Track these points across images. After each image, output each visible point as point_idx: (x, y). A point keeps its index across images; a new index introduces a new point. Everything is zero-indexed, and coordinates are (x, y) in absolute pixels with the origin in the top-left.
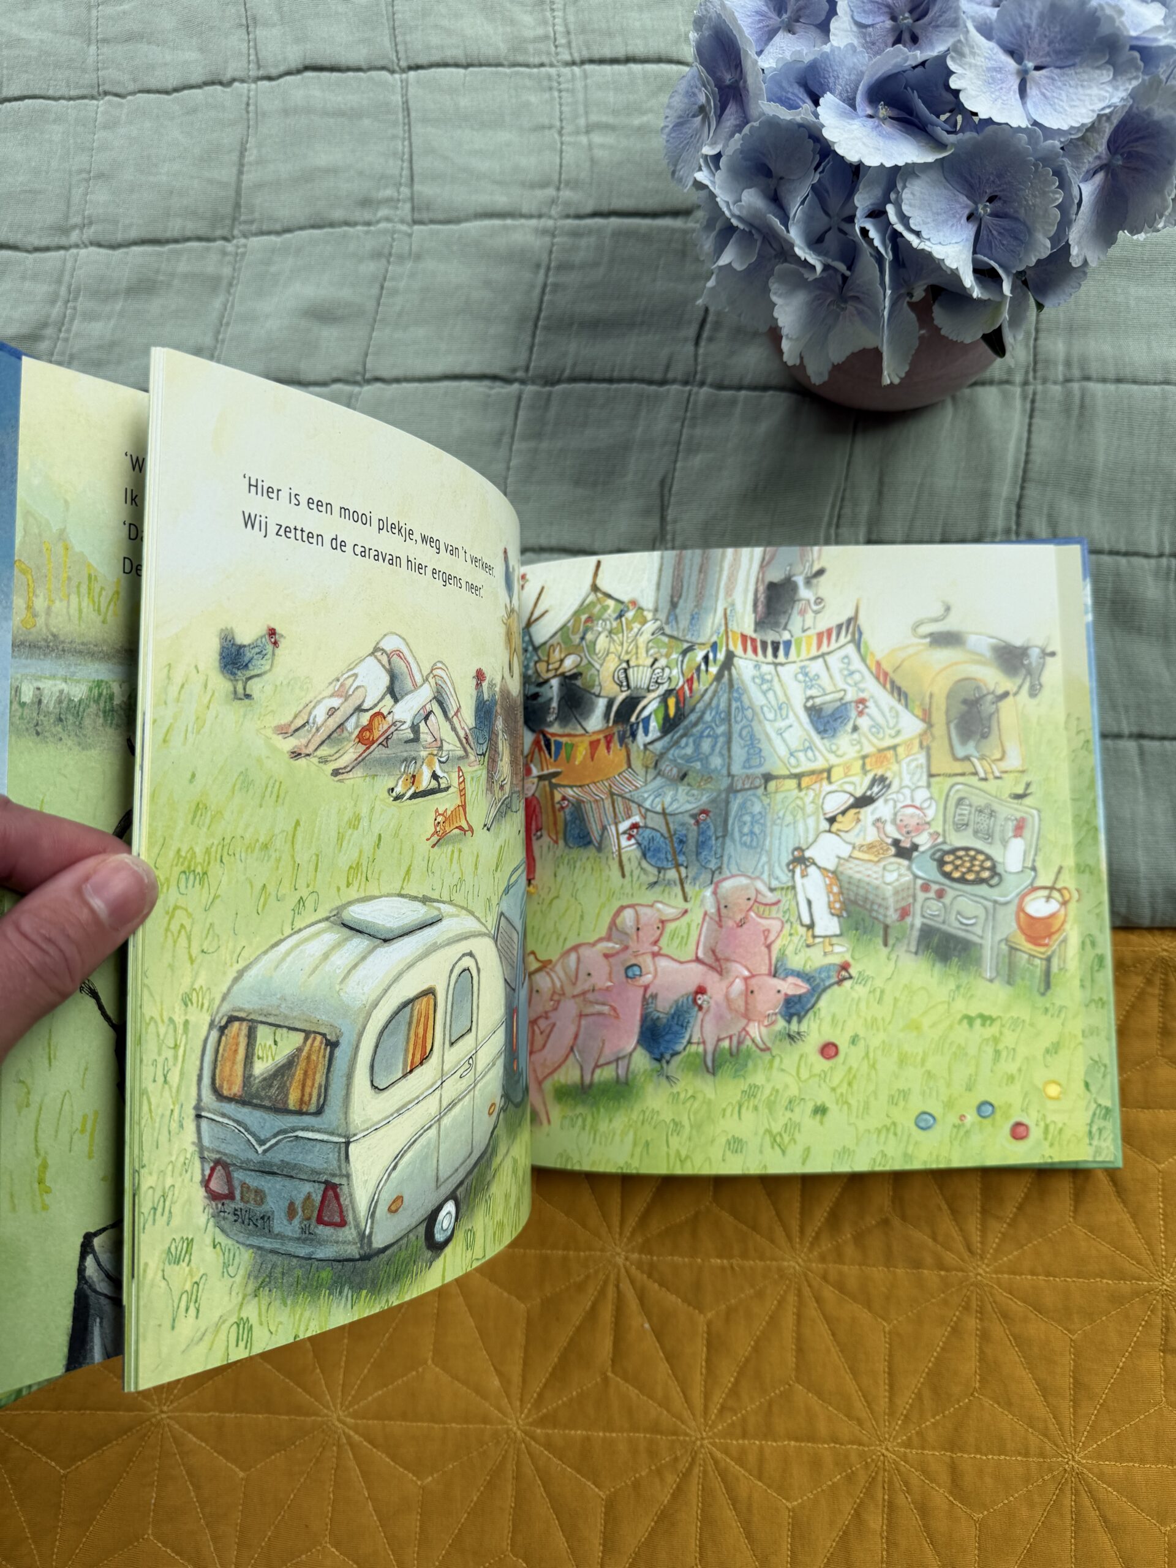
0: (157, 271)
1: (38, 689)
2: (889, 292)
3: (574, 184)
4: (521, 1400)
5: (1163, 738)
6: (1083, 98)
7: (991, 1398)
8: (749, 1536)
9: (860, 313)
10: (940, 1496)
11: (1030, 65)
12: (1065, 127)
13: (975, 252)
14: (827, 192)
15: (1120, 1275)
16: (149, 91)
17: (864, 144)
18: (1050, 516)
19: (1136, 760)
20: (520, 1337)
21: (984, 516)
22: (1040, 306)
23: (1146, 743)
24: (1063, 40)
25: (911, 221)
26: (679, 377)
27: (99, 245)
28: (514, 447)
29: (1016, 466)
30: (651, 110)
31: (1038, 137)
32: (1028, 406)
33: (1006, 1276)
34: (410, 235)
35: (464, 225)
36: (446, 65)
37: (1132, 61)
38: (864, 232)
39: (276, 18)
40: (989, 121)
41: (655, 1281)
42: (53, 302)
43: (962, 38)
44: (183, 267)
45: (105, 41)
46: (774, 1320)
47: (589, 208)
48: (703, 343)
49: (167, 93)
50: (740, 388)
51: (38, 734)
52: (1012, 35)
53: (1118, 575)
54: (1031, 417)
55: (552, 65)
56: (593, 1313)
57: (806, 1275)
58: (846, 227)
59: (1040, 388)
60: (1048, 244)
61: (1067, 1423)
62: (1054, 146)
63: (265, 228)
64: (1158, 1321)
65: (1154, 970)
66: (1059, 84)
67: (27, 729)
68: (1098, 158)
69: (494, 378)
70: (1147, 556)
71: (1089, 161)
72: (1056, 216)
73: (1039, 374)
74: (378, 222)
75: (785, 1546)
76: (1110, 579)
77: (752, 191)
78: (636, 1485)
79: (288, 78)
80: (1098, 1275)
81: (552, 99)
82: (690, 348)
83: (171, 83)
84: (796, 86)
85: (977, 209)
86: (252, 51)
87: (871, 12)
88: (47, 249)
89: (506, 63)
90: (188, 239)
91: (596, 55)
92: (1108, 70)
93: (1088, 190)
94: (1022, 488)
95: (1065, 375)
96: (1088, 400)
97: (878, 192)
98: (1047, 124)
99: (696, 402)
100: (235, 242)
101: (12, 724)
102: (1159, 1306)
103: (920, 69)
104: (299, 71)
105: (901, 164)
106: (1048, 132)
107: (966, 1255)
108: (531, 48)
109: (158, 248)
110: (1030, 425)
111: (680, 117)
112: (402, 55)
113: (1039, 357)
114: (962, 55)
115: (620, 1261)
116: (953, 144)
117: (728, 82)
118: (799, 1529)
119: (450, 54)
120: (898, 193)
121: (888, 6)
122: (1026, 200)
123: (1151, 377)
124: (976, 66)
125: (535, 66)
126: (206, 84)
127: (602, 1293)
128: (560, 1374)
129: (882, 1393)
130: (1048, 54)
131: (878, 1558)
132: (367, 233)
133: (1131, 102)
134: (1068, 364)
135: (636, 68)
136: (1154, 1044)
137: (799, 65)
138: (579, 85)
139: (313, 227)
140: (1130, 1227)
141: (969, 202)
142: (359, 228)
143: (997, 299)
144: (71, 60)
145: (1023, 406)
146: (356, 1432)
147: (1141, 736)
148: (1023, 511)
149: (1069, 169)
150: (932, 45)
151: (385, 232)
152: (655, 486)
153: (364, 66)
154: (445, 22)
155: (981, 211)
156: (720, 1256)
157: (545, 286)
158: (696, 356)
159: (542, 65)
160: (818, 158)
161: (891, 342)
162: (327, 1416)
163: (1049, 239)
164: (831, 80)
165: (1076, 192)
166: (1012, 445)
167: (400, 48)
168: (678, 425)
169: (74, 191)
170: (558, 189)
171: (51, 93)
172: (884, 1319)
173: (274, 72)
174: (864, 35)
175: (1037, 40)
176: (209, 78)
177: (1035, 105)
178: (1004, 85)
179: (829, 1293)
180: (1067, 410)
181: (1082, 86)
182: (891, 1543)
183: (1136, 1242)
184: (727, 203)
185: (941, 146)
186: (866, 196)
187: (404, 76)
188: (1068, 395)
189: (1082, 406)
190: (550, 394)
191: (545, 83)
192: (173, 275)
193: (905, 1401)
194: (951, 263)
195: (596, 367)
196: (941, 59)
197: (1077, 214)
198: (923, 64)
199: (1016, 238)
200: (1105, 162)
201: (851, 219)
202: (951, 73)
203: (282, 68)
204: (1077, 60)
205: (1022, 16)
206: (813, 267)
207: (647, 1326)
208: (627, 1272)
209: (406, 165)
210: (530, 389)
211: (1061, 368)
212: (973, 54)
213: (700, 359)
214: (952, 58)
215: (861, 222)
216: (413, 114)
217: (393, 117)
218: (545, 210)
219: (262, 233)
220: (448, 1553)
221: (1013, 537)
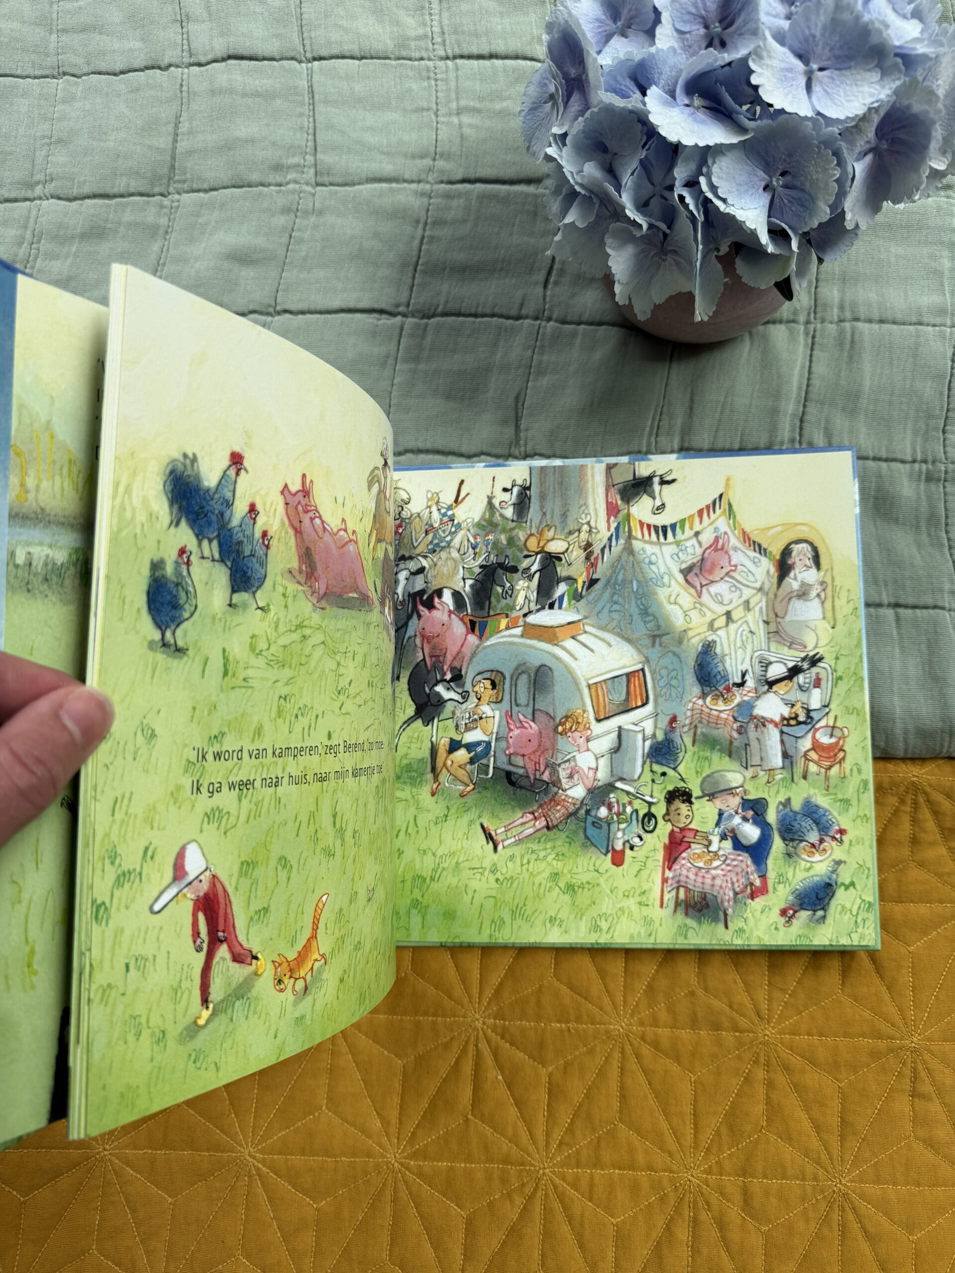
0: (107, 220)
1: (29, 553)
2: (700, 247)
3: (447, 156)
4: (398, 1138)
5: (914, 607)
6: (857, 94)
7: (775, 1134)
8: (581, 1246)
9: (677, 264)
10: (734, 1213)
11: (815, 66)
12: (842, 117)
13: (769, 216)
14: (652, 166)
15: (878, 1035)
16: (100, 73)
17: (682, 128)
18: (826, 429)
19: (894, 624)
20: (397, 1085)
21: (773, 428)
22: (820, 261)
23: (901, 611)
24: (841, 47)
25: (719, 190)
26: (531, 313)
27: (59, 198)
28: (397, 368)
29: (800, 388)
30: (509, 98)
31: (821, 124)
32: (810, 341)
33: (787, 1036)
34: (314, 195)
35: (357, 187)
36: (344, 57)
37: (896, 65)
38: (682, 198)
39: (205, 15)
40: (782, 111)
41: (507, 1042)
42: (20, 244)
43: (761, 44)
44: (127, 217)
45: (64, 31)
46: (602, 1073)
47: (459, 176)
48: (550, 286)
49: (115, 74)
50: (579, 323)
51: (29, 591)
52: (801, 43)
53: (880, 476)
54: (812, 349)
55: (429, 59)
56: (456, 1068)
57: (628, 1036)
58: (667, 194)
59: (819, 326)
60: (828, 210)
61: (836, 1153)
62: (833, 132)
63: (195, 186)
64: (908, 1072)
65: (907, 792)
66: (838, 83)
67: (20, 587)
68: (868, 142)
69: (382, 312)
70: (903, 462)
71: (861, 145)
72: (834, 188)
73: (818, 315)
74: (288, 183)
75: (611, 1254)
76: (874, 479)
77: (592, 163)
78: (491, 1205)
79: (215, 64)
80: (861, 1036)
81: (430, 86)
82: (539, 290)
83: (118, 67)
84: (628, 80)
85: (771, 181)
86: (185, 42)
87: (689, 22)
88: (16, 200)
89: (392, 56)
90: (132, 195)
91: (466, 52)
92: (877, 72)
93: (860, 168)
94: (805, 406)
95: (839, 316)
96: (857, 336)
97: (693, 166)
98: (828, 114)
99: (544, 334)
100: (170, 197)
101: (8, 582)
102: (909, 1060)
103: (727, 68)
104: (223, 60)
105: (711, 144)
106: (829, 121)
107: (756, 1020)
108: (413, 44)
109: (107, 201)
110: (811, 356)
111: (534, 103)
112: (308, 48)
113: (818, 302)
114: (761, 57)
115: (479, 1025)
116: (753, 130)
117: (573, 76)
118: (621, 1239)
119: (346, 48)
120: (709, 167)
121: (702, 17)
122: (811, 175)
123: (908, 319)
124: (772, 66)
125: (416, 60)
126: (147, 68)
127: (464, 1051)
128: (430, 1116)
129: (689, 1131)
130: (829, 59)
131: (685, 1263)
132: (279, 192)
133: (895, 97)
134: (842, 308)
135: (498, 63)
136: (906, 851)
137: (630, 63)
138: (452, 75)
139: (234, 187)
140: (886, 997)
141: (766, 176)
142: (272, 188)
143: (787, 254)
144: (37, 46)
145: (806, 340)
146: (264, 1165)
147: (897, 605)
148: (805, 424)
149: (845, 151)
150: (736, 48)
151: (293, 192)
152: (511, 400)
153: (277, 57)
154: (343, 23)
155: (775, 183)
156: (559, 1022)
157: (423, 237)
158: (544, 296)
159: (422, 59)
160: (645, 138)
161: (701, 288)
162: (240, 1152)
163: (829, 206)
164: (656, 76)
165: (850, 169)
166: (796, 371)
167: (307, 42)
168: (529, 352)
169: (38, 153)
170: (434, 160)
171: (19, 72)
172: (689, 1070)
173: (203, 60)
174: (683, 40)
175: (820, 47)
176: (150, 63)
177: (819, 99)
178: (794, 83)
179: (646, 1050)
180: (841, 344)
181: (856, 85)
182: (695, 1251)
183: (891, 1009)
184: (572, 173)
185: (743, 130)
186: (683, 169)
187: (310, 65)
188: (842, 332)
189: (852, 341)
190: (426, 325)
191: (424, 74)
192: (119, 223)
193: (707, 1136)
194: (751, 225)
195: (464, 304)
196: (744, 61)
197: (851, 187)
198: (729, 64)
199: (802, 206)
200: (873, 145)
201: (671, 188)
202: (752, 72)
203: (210, 57)
204: (853, 64)
205: (809, 28)
206: (640, 226)
207: (500, 1077)
208: (484, 1034)
209: (311, 137)
210: (411, 320)
211: (836, 311)
212: (770, 57)
213: (547, 299)
214: (753, 60)
215: (679, 190)
216: (317, 97)
217: (301, 98)
218: (423, 177)
219: (193, 191)
220: (338, 1262)
221: (797, 446)
